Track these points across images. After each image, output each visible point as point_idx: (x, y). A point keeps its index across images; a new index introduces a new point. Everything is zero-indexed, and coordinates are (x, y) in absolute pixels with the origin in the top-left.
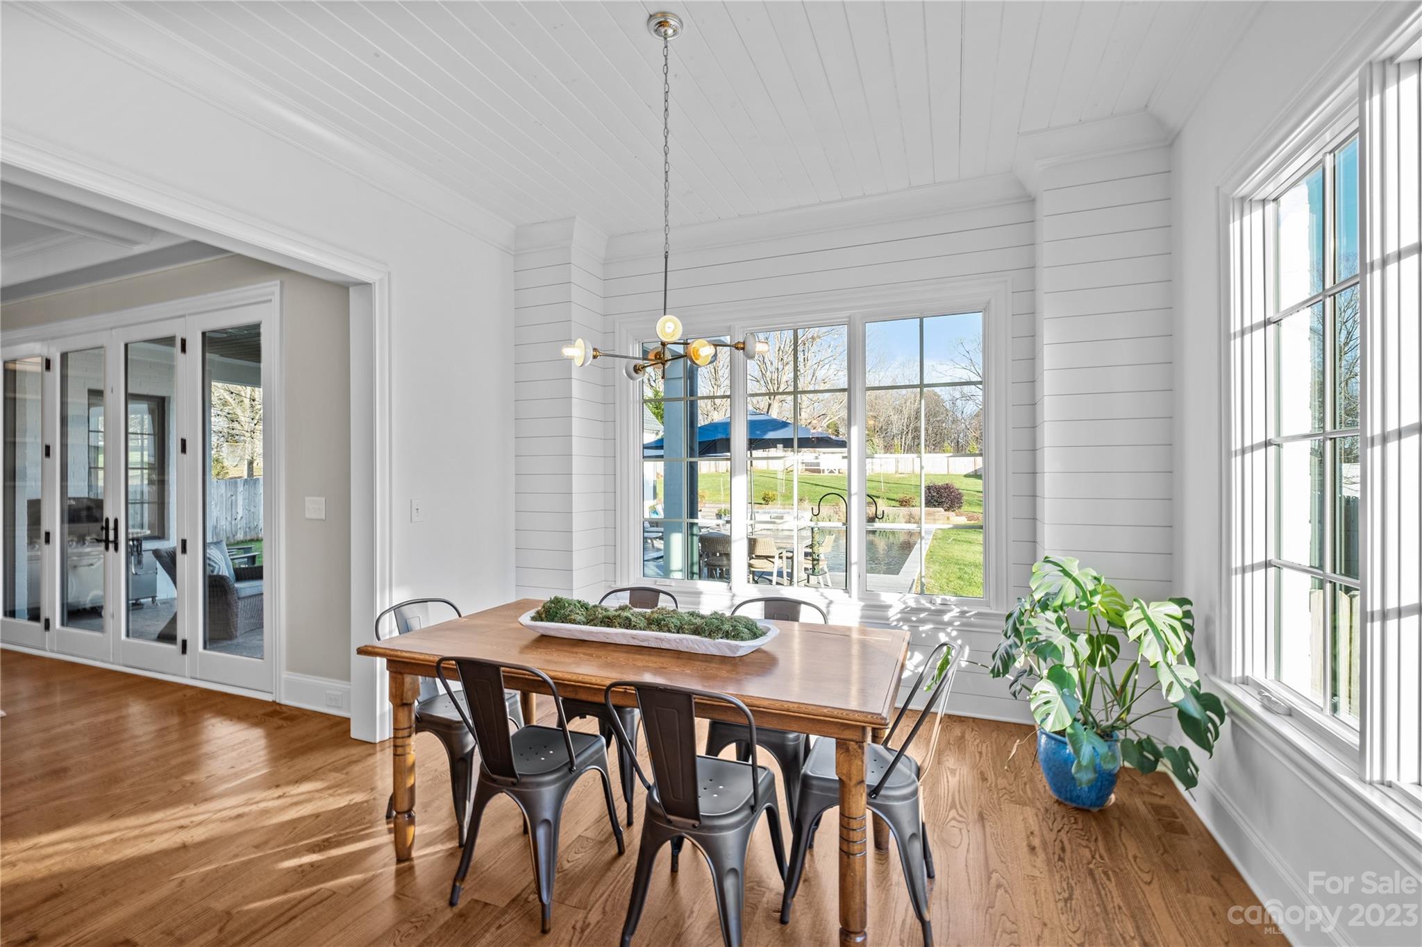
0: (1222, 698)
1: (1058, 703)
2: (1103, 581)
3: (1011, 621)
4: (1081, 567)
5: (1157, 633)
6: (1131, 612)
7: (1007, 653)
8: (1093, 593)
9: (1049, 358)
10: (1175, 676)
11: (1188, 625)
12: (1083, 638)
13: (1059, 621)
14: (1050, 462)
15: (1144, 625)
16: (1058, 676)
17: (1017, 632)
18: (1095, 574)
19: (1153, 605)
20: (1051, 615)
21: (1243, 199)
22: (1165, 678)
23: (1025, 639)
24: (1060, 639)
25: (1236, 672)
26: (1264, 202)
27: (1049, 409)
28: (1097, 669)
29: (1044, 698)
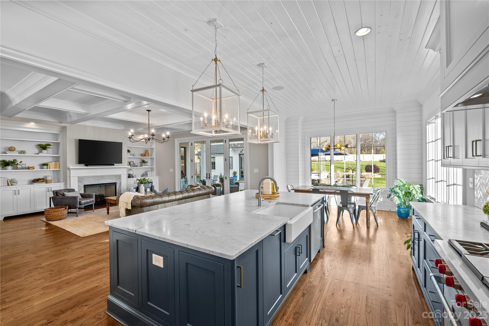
0: (426, 199)
1: (398, 200)
2: (407, 182)
3: (391, 189)
4: (404, 180)
5: (415, 190)
6: (411, 186)
7: (390, 194)
8: (405, 184)
9: (398, 143)
10: (418, 196)
11: (422, 189)
12: (403, 191)
13: (399, 189)
14: (399, 162)
15: (413, 188)
16: (399, 197)
17: (392, 191)
18: (406, 181)
19: (415, 185)
20: (398, 188)
21: (429, 122)
22: (416, 196)
23: (393, 191)
24: (399, 191)
25: (428, 195)
26: (432, 123)
27: (399, 152)
28: (407, 198)
29: (396, 199)
